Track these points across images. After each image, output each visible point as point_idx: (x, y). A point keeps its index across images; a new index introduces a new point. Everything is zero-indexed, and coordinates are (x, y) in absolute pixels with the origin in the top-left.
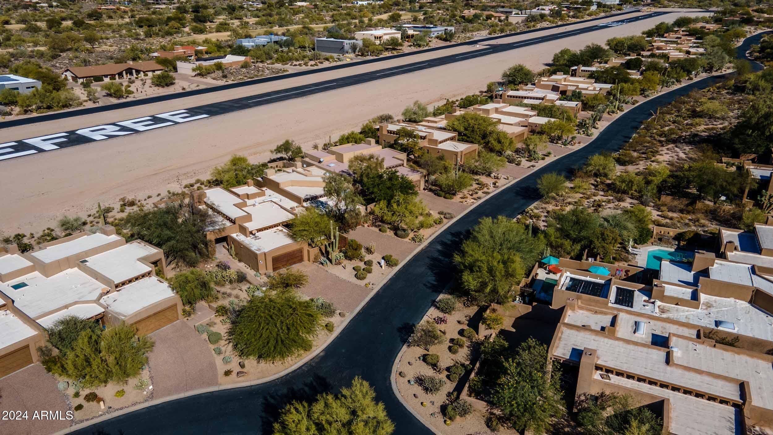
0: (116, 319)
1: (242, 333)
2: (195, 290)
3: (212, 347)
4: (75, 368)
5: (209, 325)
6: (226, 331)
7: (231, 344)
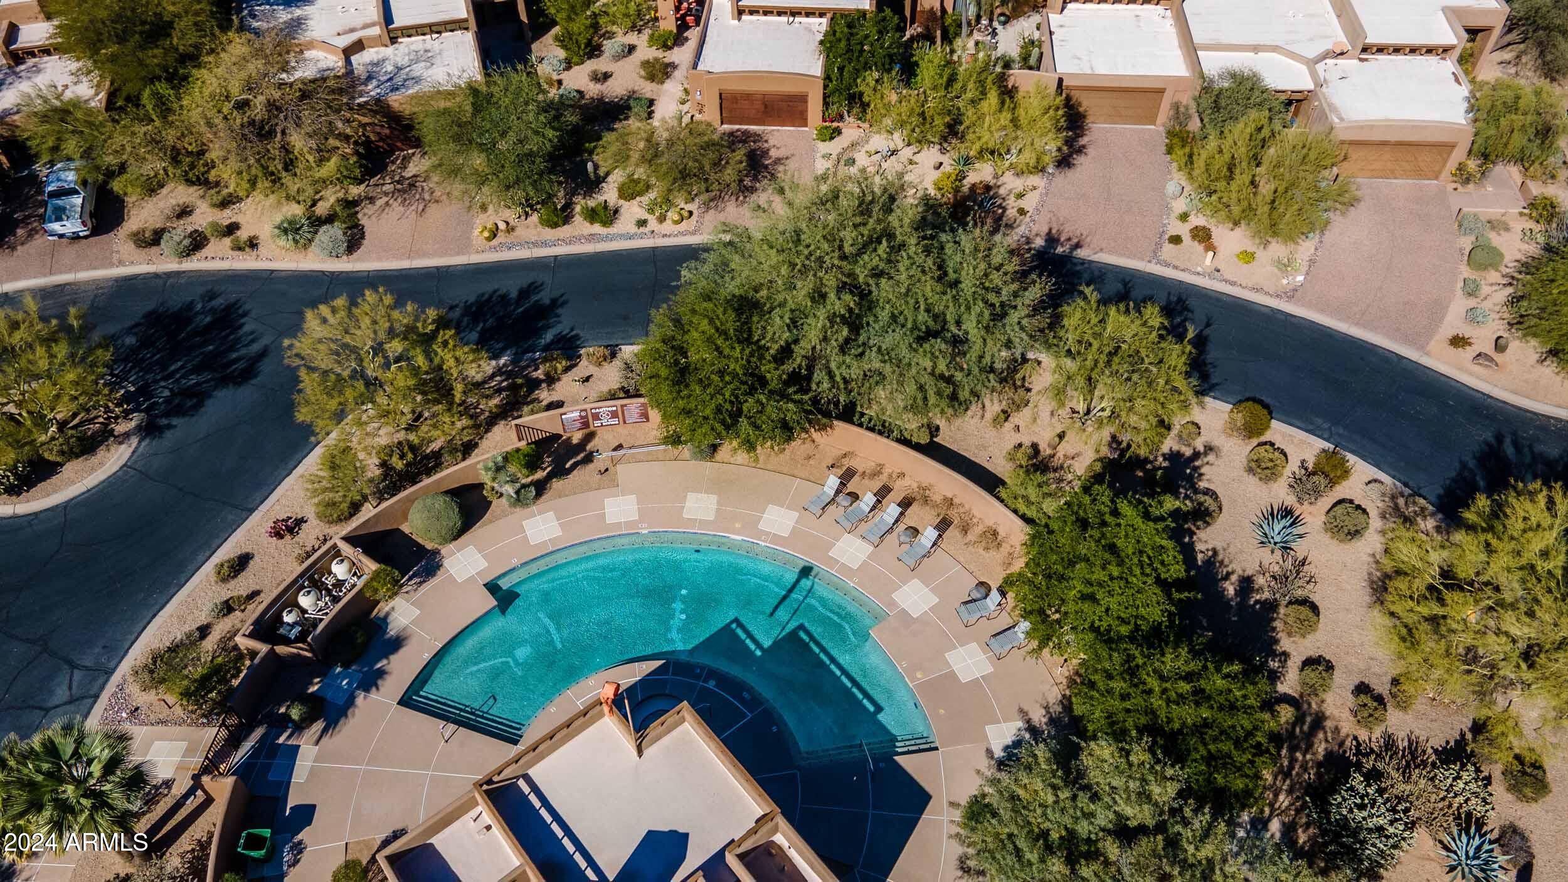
0: (1323, 116)
1: (1552, 281)
2: (1516, 134)
3: (1466, 272)
4: (1207, 170)
5: (1493, 224)
6: (1519, 256)
7: (1510, 290)
